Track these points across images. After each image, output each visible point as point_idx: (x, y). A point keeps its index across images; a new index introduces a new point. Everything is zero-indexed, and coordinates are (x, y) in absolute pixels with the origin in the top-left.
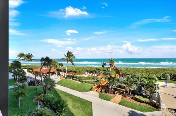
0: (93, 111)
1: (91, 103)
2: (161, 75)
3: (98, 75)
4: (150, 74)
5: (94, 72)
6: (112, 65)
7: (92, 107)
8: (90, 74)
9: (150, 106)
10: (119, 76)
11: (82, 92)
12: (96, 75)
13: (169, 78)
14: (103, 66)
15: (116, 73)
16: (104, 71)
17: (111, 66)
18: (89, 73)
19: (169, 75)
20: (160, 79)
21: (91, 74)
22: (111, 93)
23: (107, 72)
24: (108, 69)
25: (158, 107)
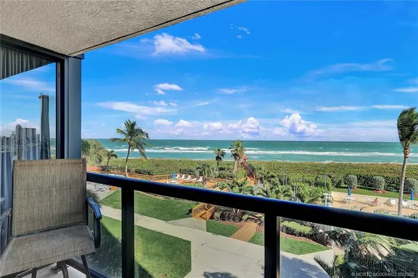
0: (193, 259)
1: (189, 243)
2: (341, 177)
3: (205, 180)
4: (320, 176)
5: (197, 173)
6: (238, 155)
7: (190, 251)
8: (186, 177)
9: (312, 242)
10: (253, 182)
11: (166, 220)
12: (201, 179)
13: (355, 184)
14: (218, 158)
15: (249, 175)
16: (221, 169)
17: (236, 159)
18: (184, 176)
19: (356, 177)
20: (338, 186)
21: (189, 177)
22: (234, 220)
23: (227, 173)
24: (230, 166)
25: (327, 243)
